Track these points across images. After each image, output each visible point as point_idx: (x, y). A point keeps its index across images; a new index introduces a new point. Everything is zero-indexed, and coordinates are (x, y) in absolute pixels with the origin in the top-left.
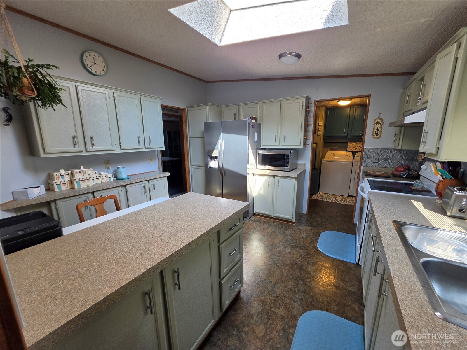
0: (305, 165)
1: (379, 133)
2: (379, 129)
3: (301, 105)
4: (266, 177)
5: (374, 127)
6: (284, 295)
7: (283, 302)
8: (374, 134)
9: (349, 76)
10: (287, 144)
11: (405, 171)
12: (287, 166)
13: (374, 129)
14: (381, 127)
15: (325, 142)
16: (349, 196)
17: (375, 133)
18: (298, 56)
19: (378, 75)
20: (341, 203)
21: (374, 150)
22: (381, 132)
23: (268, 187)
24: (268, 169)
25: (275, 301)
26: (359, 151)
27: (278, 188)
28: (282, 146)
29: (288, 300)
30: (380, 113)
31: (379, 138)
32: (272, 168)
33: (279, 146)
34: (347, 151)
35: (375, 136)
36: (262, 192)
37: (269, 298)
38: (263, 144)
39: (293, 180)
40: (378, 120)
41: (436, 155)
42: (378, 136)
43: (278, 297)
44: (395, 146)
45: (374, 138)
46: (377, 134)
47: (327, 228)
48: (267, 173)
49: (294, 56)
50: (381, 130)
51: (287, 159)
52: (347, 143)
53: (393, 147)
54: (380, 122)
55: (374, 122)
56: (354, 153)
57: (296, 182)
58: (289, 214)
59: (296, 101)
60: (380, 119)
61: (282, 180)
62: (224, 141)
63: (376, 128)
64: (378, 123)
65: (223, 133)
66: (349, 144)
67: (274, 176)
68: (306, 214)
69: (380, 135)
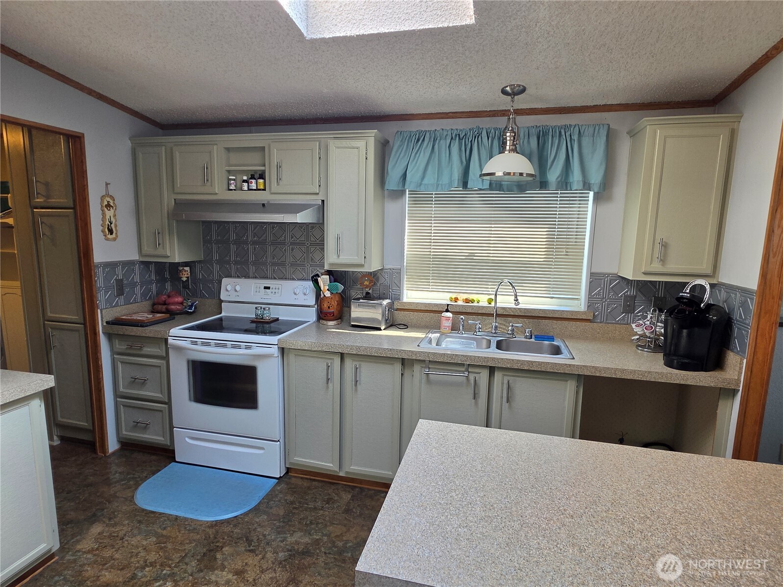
1: (114, 229)
2: (113, 219)
5: (104, 214)
8: (107, 230)
13: (104, 219)
14: (115, 216)
17: (108, 228)
21: (112, 266)
22: (116, 226)
30: (107, 185)
31: (115, 239)
35: (109, 236)
40: (109, 199)
42: (114, 235)
44: (141, 255)
45: (107, 239)
46: (111, 232)
50: (116, 221)
53: (135, 257)
54: (112, 204)
55: (102, 202)
60: (111, 196)
63: (108, 217)
64: (108, 206)
69: (116, 234)
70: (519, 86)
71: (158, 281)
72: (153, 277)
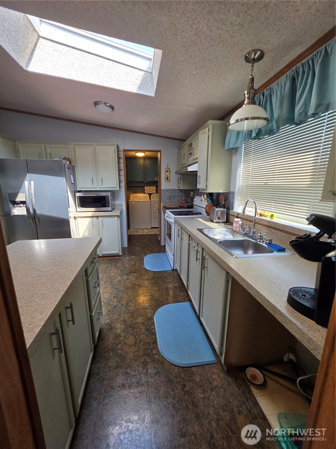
0: (121, 205)
2: (168, 175)
3: (114, 152)
4: (89, 219)
6: (137, 309)
7: (139, 314)
8: (166, 179)
9: (146, 134)
10: (104, 186)
11: (185, 203)
12: (109, 206)
13: (166, 175)
14: (170, 174)
15: (128, 187)
16: (152, 228)
18: (112, 108)
19: (164, 137)
20: (148, 234)
21: (168, 190)
22: (170, 178)
23: (93, 228)
24: (90, 211)
25: (132, 316)
26: (153, 193)
27: (103, 227)
28: (99, 188)
29: (141, 310)
30: (168, 165)
31: (169, 182)
32: (93, 209)
33: (97, 188)
34: (144, 193)
35: (167, 181)
36: (87, 234)
37: (127, 316)
38: (80, 187)
39: (116, 218)
40: (168, 169)
41: (206, 190)
42: (169, 180)
43: (133, 312)
44: (178, 187)
45: (166, 182)
46: (168, 179)
47: (146, 253)
48: (90, 214)
49: (108, 106)
50: (170, 176)
51: (107, 199)
52: (144, 187)
53: (177, 188)
54: (168, 171)
55: (165, 170)
56: (150, 195)
57: (119, 220)
58: (116, 250)
59: (108, 148)
60: (168, 168)
61: (106, 220)
62: (32, 183)
63: (167, 175)
64: (167, 171)
65: (30, 173)
66: (146, 188)
67: (97, 217)
68: (127, 247)
69: (170, 180)
70: (255, 51)
71: (185, 197)
72: (183, 195)
